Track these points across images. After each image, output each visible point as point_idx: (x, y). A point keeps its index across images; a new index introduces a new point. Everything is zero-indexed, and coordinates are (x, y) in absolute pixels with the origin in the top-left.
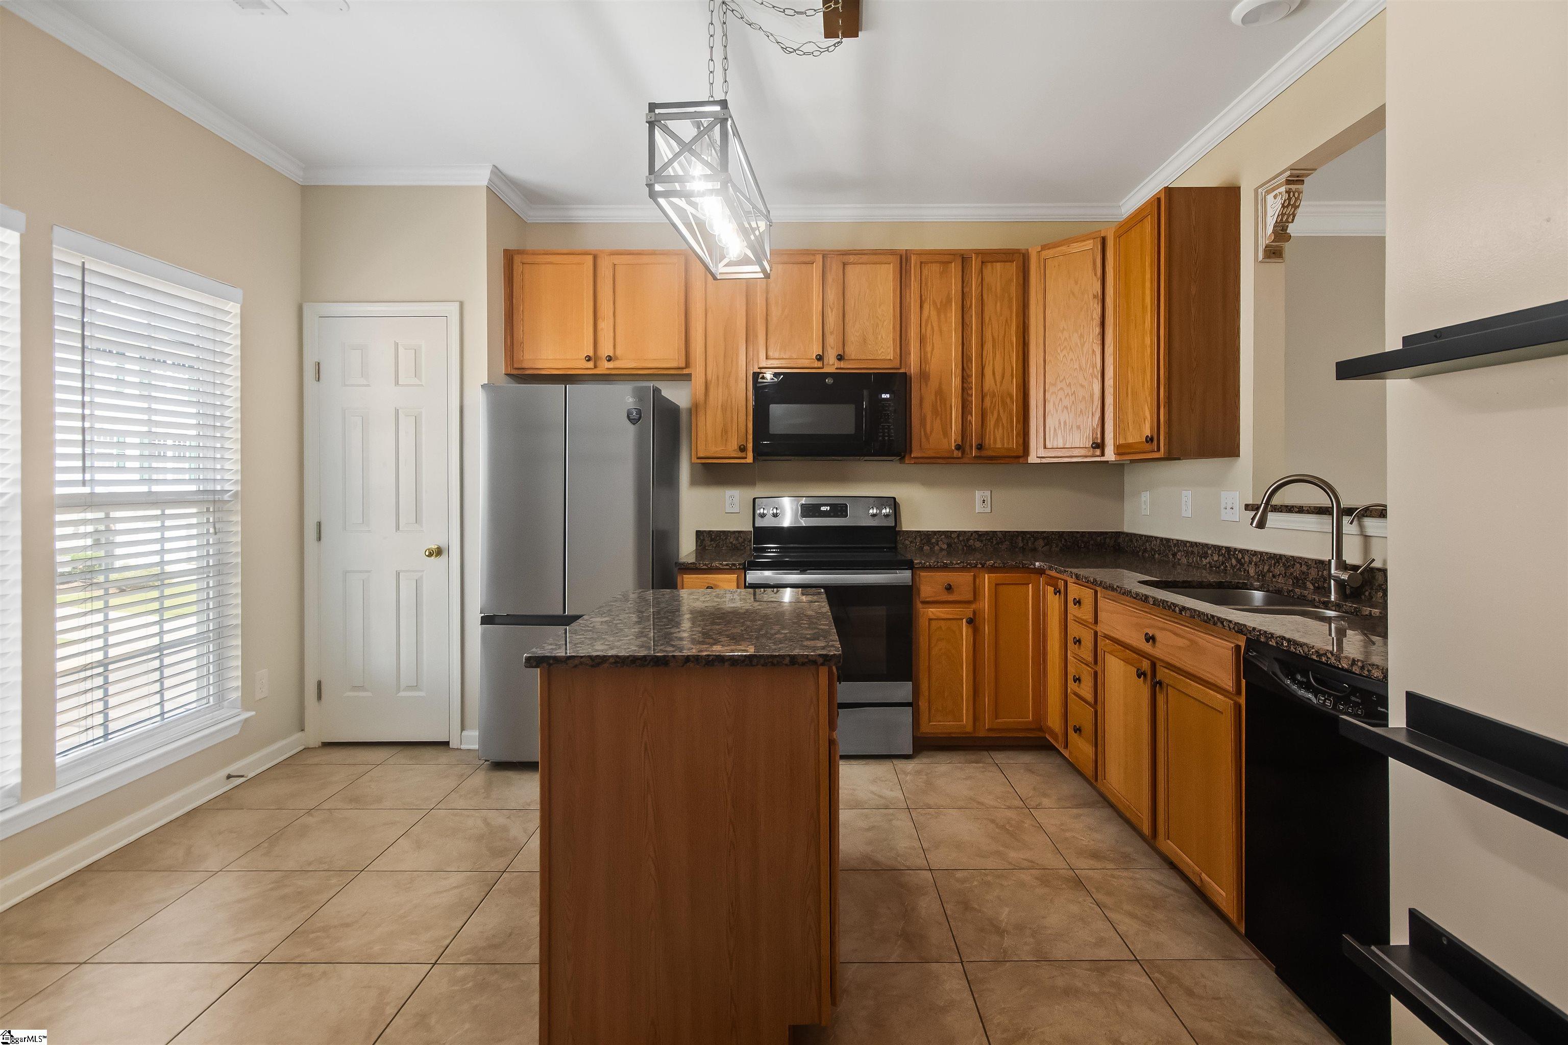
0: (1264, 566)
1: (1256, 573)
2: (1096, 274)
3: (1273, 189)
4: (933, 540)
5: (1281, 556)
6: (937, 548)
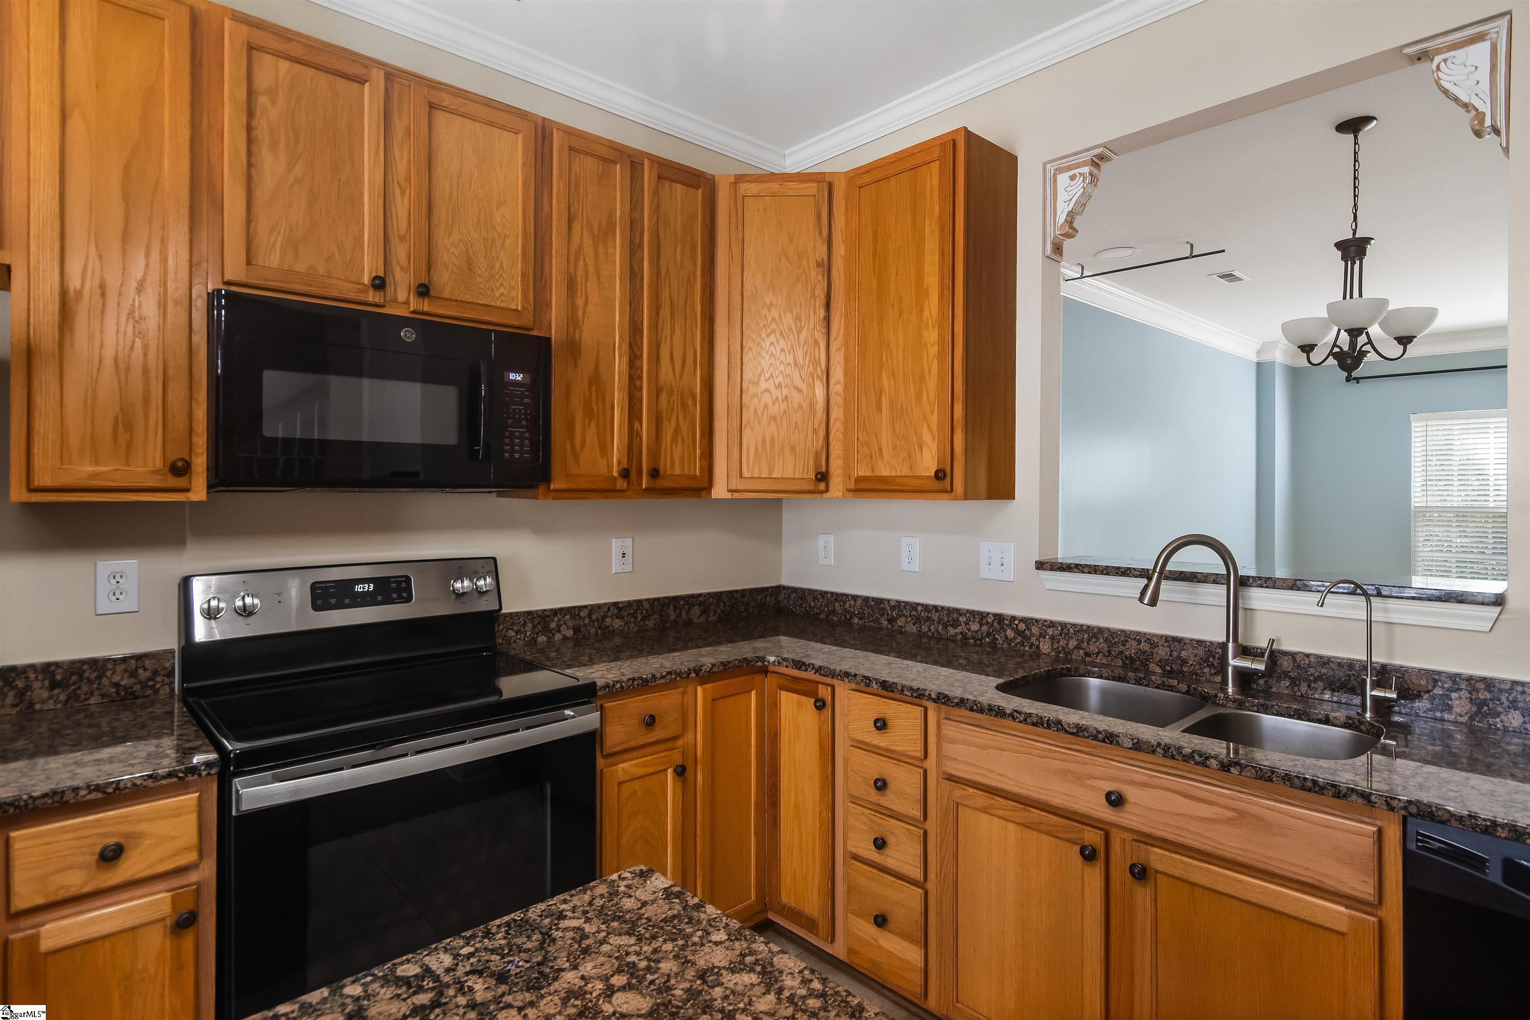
0: (1068, 640)
1: (1053, 649)
2: (820, 233)
3: (1069, 168)
4: (553, 625)
5: (1101, 630)
6: (558, 637)
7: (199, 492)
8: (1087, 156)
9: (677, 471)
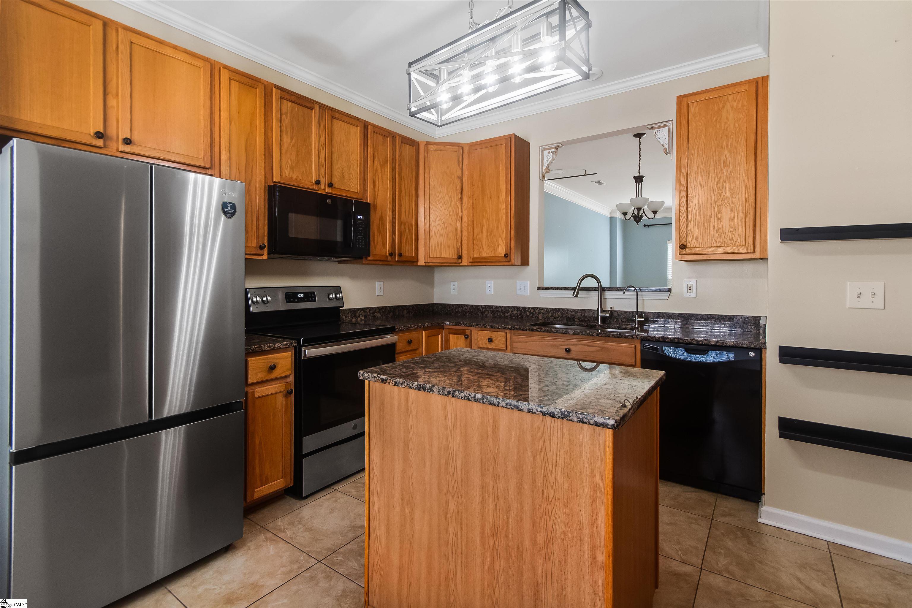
0: (548, 314)
1: (543, 317)
2: (459, 165)
3: (548, 149)
4: (357, 314)
5: (559, 309)
6: (359, 319)
7: (265, 257)
8: (554, 146)
9: (407, 255)
